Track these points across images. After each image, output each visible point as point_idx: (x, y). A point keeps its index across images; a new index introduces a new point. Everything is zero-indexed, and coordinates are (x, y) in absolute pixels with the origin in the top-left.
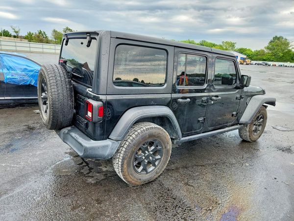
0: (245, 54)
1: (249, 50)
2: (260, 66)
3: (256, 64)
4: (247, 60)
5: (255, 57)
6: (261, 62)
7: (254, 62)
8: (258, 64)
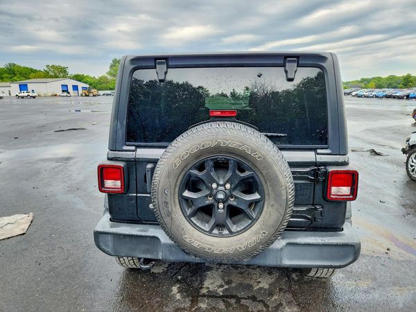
0: (86, 83)
1: (88, 76)
2: (109, 96)
3: (104, 95)
4: (92, 91)
5: (99, 86)
6: (109, 92)
7: (101, 92)
8: (107, 95)
